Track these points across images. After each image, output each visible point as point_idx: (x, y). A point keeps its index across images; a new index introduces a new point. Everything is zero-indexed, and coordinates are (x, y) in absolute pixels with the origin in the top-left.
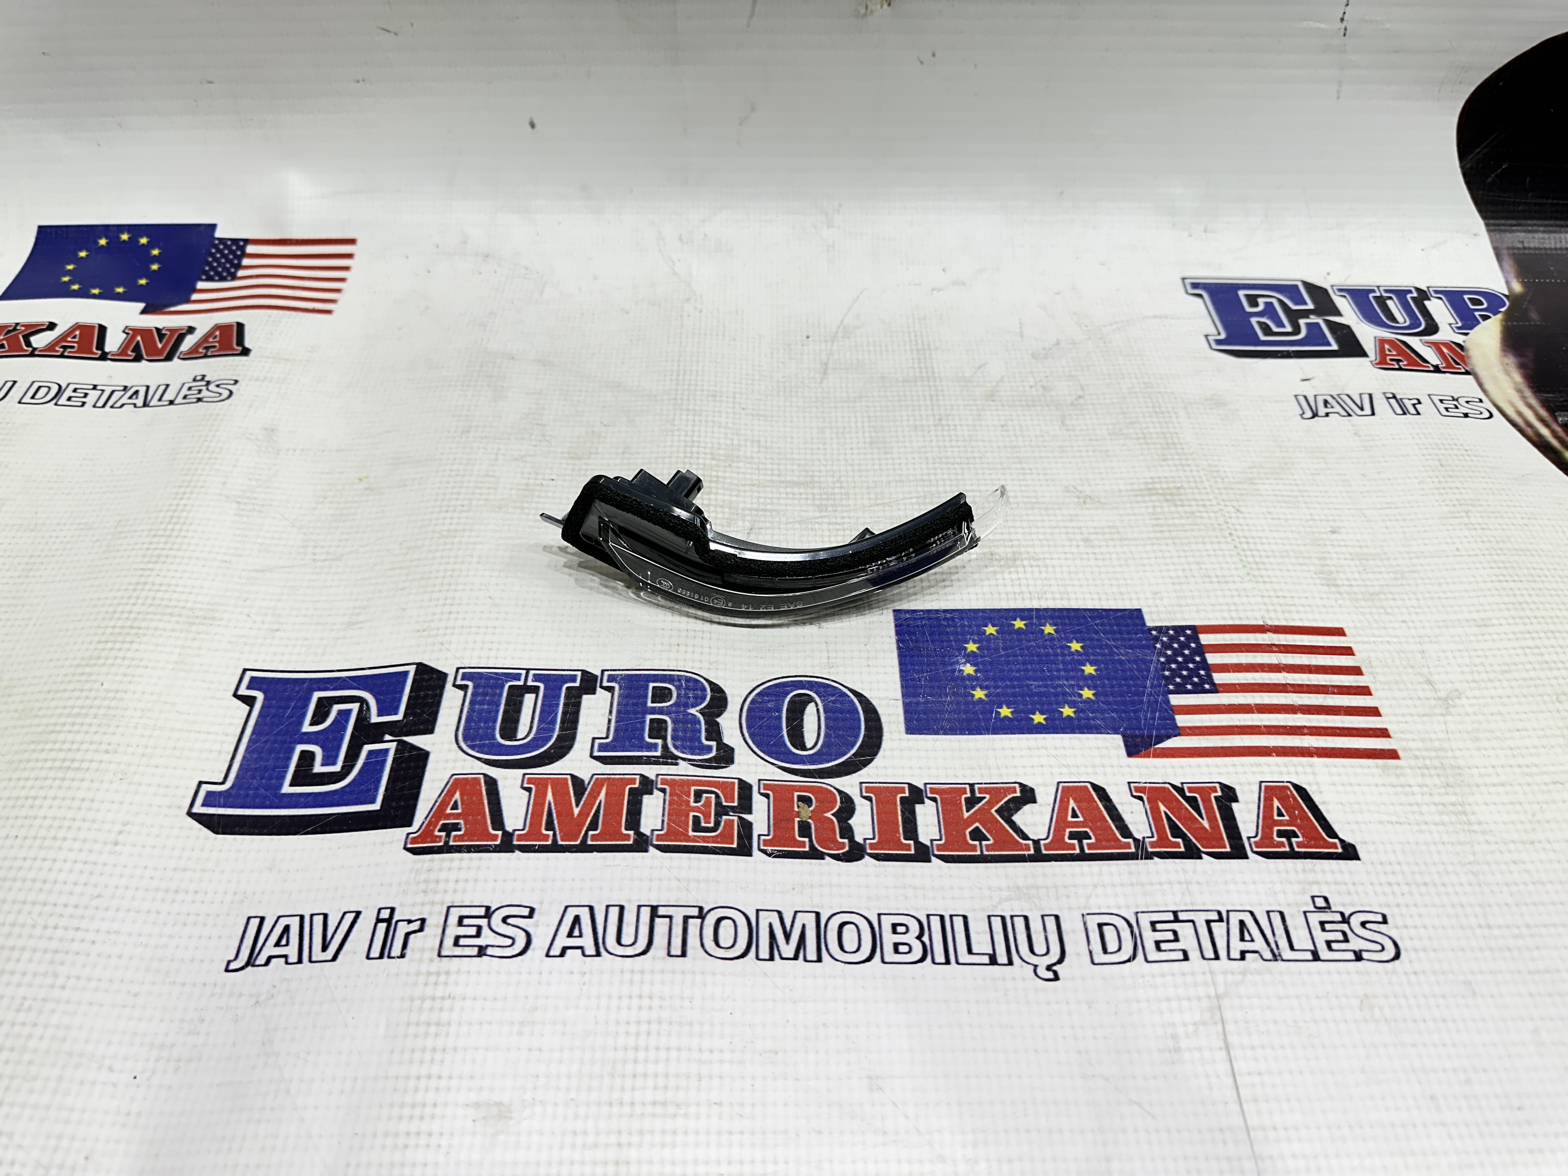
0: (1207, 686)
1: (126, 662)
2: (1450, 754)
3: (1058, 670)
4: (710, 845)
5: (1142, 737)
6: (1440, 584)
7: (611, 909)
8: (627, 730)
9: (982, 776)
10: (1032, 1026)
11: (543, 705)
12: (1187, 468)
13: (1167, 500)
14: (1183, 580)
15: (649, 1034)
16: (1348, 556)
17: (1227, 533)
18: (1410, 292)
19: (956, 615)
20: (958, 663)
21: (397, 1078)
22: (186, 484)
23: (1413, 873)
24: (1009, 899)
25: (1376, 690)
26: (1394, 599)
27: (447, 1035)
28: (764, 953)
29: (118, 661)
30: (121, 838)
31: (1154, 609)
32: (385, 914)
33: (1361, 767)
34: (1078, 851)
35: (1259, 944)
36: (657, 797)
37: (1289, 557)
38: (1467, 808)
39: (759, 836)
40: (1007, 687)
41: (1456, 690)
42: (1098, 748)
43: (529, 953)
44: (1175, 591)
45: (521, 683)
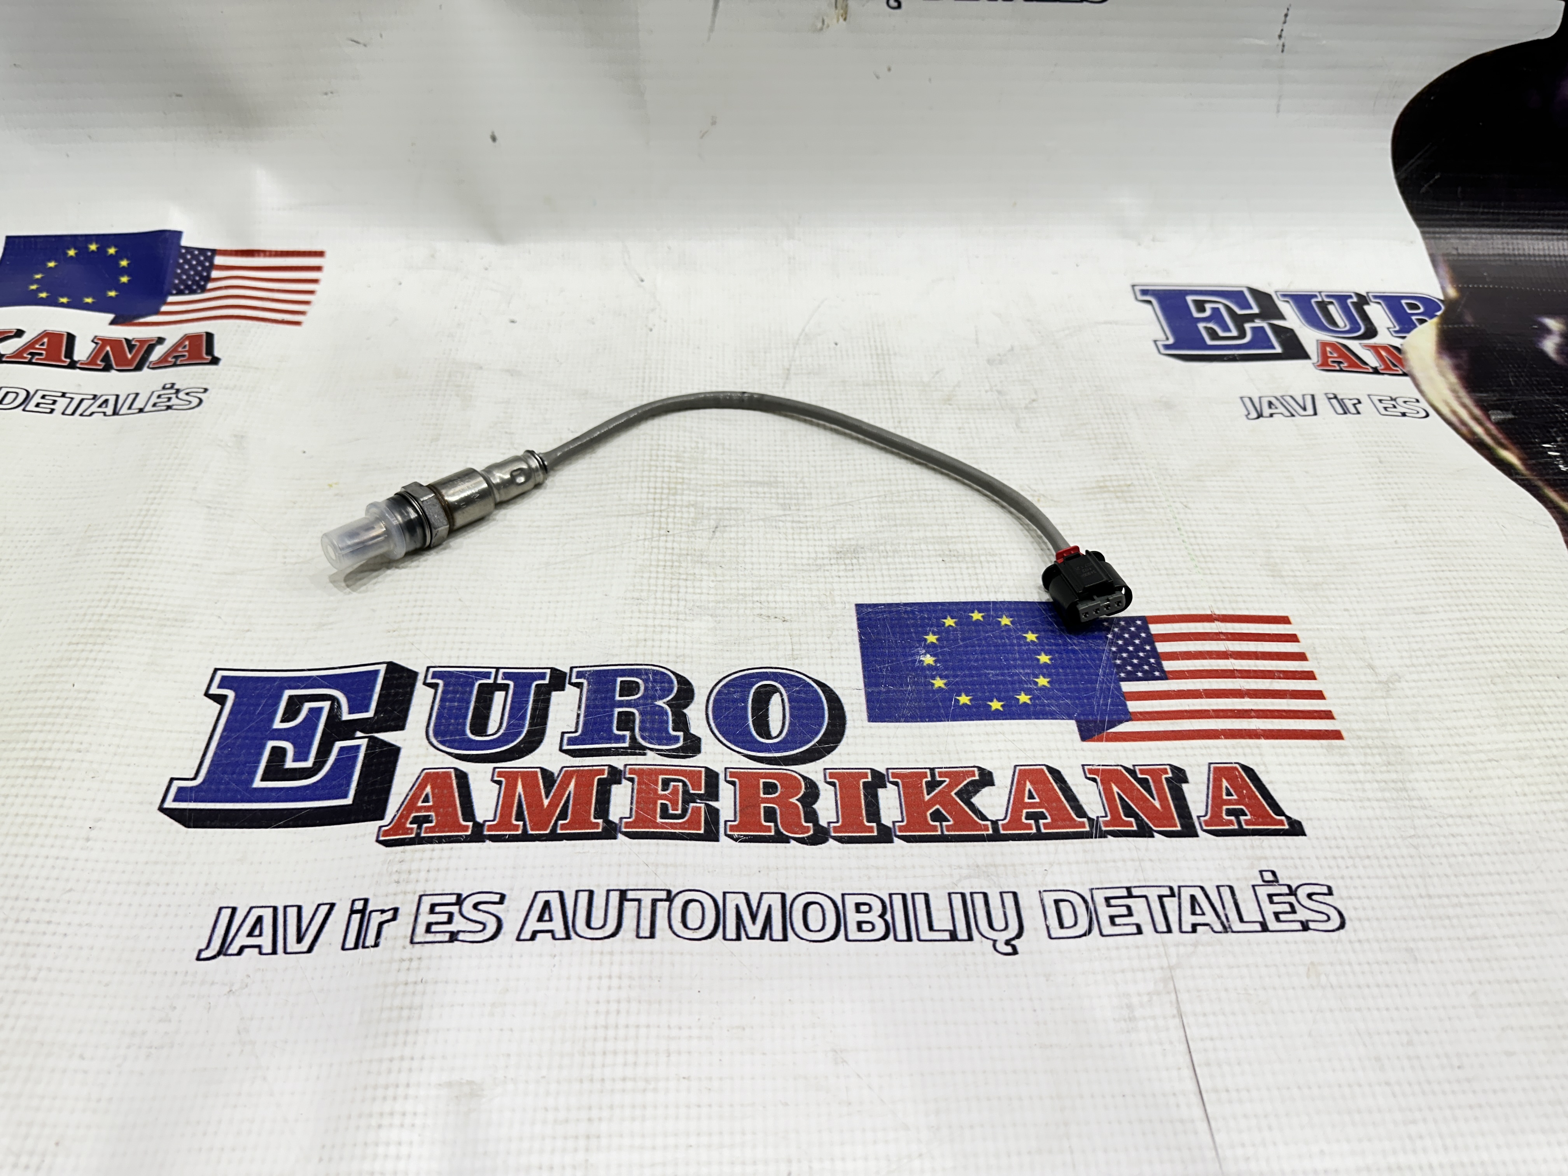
0: (1157, 674)
1: (98, 663)
2: (1390, 734)
3: (1015, 660)
4: (677, 831)
5: (1095, 722)
6: (1380, 575)
7: (581, 894)
8: (595, 723)
9: (942, 760)
10: (992, 999)
11: (513, 701)
12: (1137, 466)
13: (1118, 497)
15: (618, 1012)
16: (1292, 549)
17: (1175, 528)
18: (1350, 297)
19: (916, 608)
20: (918, 654)
21: (371, 1061)
22: (157, 489)
23: (1356, 847)
24: (969, 877)
25: (1320, 674)
26: (1337, 589)
27: (420, 1017)
28: (731, 933)
29: (89, 663)
30: (93, 834)
32: (359, 905)
33: (1307, 747)
34: (1034, 831)
35: (1210, 917)
36: (626, 787)
37: (1235, 550)
38: (1408, 785)
39: (726, 822)
40: (965, 676)
41: (1396, 674)
42: (1053, 733)
43: (500, 937)
45: (491, 681)
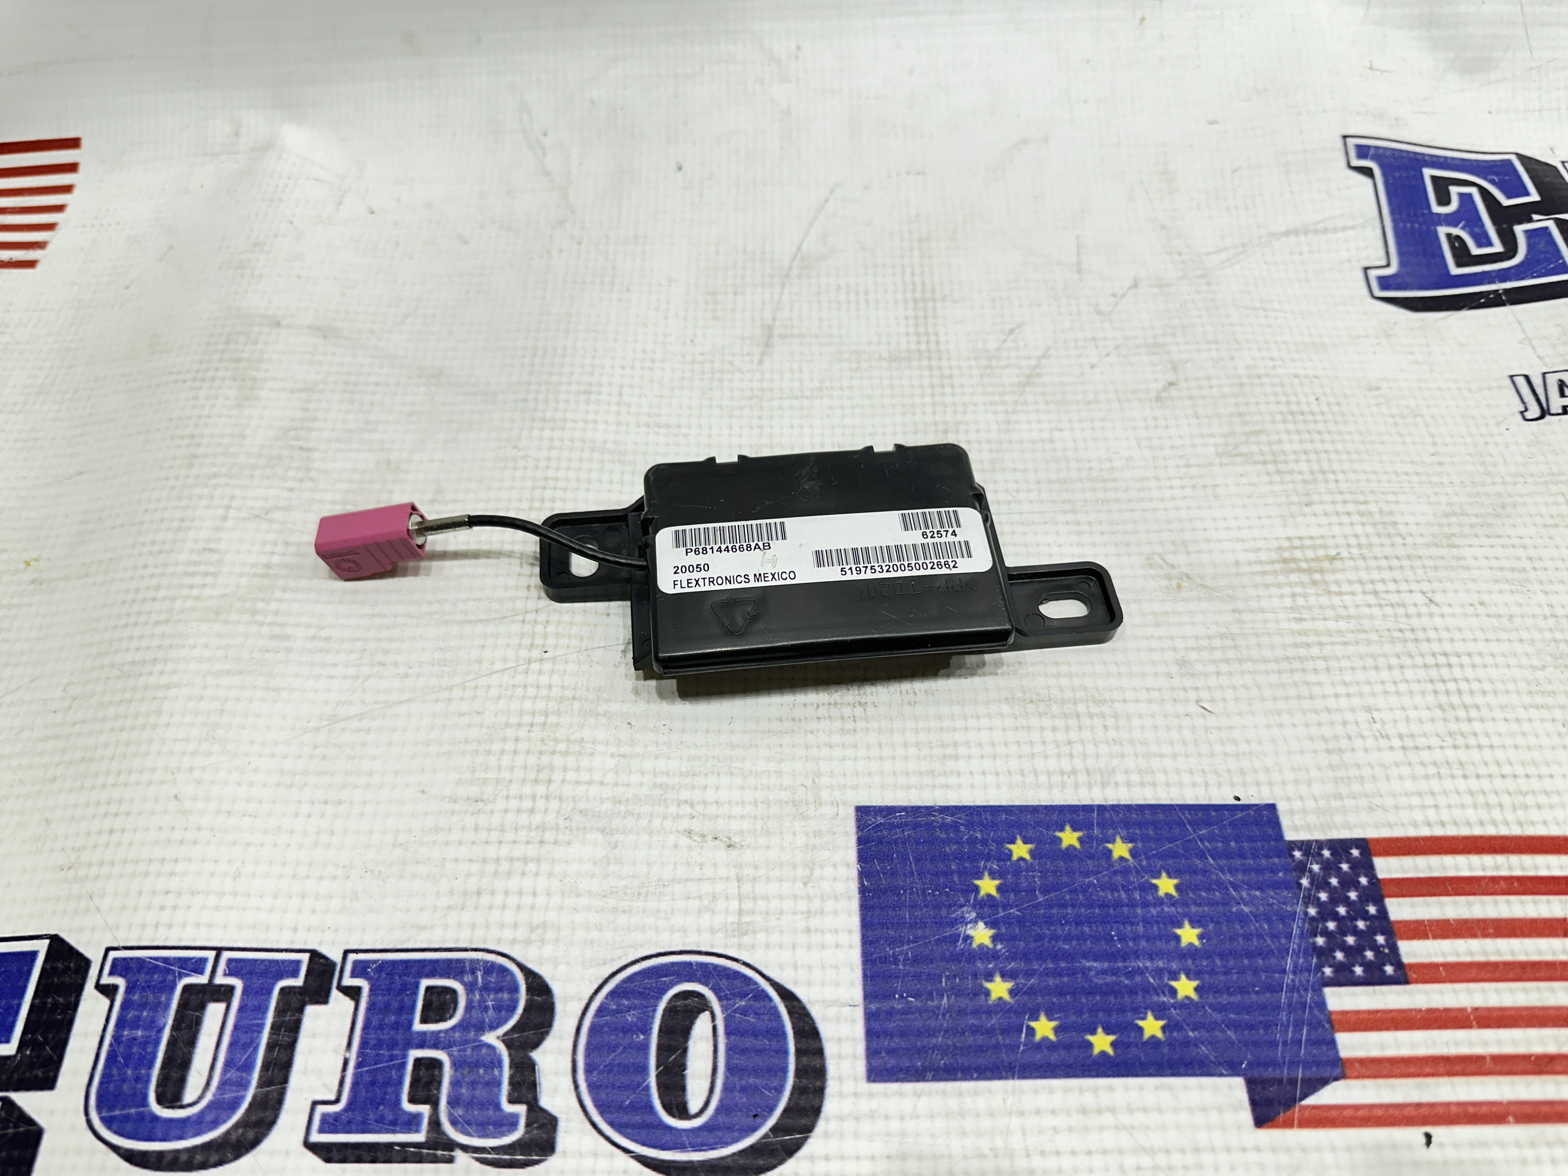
0: (1389, 969)
3: (1136, 938)
5: (1279, 1081)
11: (236, 1027)
12: (1345, 519)
13: (1314, 583)
14: (1344, 744)
19: (962, 819)
20: (963, 921)
31: (1297, 805)
37: (1518, 692)
40: (1048, 973)
44: (1331, 767)
45: (203, 979)
